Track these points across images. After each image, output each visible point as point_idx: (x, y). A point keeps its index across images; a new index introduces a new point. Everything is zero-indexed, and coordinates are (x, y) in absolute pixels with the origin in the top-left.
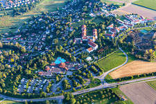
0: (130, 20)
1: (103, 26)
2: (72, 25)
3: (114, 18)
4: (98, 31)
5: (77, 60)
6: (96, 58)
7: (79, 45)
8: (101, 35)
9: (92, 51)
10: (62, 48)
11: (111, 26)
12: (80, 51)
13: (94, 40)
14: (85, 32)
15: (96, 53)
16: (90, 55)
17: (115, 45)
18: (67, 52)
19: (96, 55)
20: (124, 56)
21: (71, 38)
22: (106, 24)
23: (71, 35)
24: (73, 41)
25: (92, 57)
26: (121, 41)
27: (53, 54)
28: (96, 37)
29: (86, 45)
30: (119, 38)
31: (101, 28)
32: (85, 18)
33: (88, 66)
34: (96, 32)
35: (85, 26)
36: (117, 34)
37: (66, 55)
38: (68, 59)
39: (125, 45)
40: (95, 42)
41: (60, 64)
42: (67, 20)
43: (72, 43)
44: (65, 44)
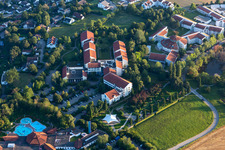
0: (213, 18)
1: (141, 34)
2: (51, 34)
3: (168, 12)
4: (127, 47)
5: (78, 123)
6: (129, 116)
7: (77, 86)
8: (137, 56)
11: (163, 34)
12: (85, 100)
13: (119, 70)
14: (92, 49)
15: (128, 103)
16: (113, 109)
17: (179, 80)
18: (47, 104)
19: (130, 110)
20: (207, 109)
21: (53, 67)
22: (147, 28)
23: (53, 58)
24: (63, 75)
25: (119, 116)
26: (195, 70)
27: (9, 111)
28: (125, 62)
29: (99, 83)
30: (188, 64)
31: (136, 39)
32: (87, 15)
33: (112, 138)
34: (123, 50)
35: (90, 35)
36: (181, 54)
37: (47, 111)
38: (53, 123)
39: (206, 82)
40: (124, 75)
41: (32, 136)
42: (35, 21)
43: (58, 81)
44: (40, 84)
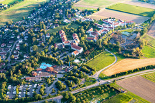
0: (109, 24)
1: (83, 31)
2: (47, 32)
3: (92, 22)
4: (78, 35)
5: (64, 63)
6: (84, 60)
7: (61, 50)
8: (83, 38)
9: (78, 54)
10: (44, 54)
11: (91, 30)
12: (65, 55)
13: (77, 44)
14: (65, 37)
15: (83, 55)
16: (77, 57)
17: (101, 46)
18: (51, 57)
19: (84, 58)
20: (113, 56)
21: (50, 44)
22: (85, 28)
23: (50, 41)
24: (55, 47)
25: (80, 60)
26: (106, 42)
27: (37, 60)
28: (79, 41)
29: (69, 49)
30: (103, 40)
31: (81, 32)
32: (60, 25)
33: (78, 67)
34: (77, 37)
35: (63, 32)
36: (99, 37)
37: (51, 59)
38: (55, 63)
39: (111, 46)
40: (79, 45)
41: (48, 68)
42: (39, 28)
43: (54, 49)
44: (47, 50)
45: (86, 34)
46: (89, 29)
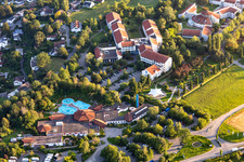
1: (171, 12)
2: (74, 18)
4: (158, 25)
5: (123, 99)
6: (175, 90)
7: (113, 65)
8: (171, 32)
9: (158, 73)
10: (67, 75)
12: (124, 77)
13: (155, 47)
14: (122, 29)
15: (172, 78)
16: (156, 83)
17: (220, 52)
18: (87, 82)
21: (83, 50)
23: (82, 40)
24: (96, 56)
25: (164, 89)
26: (234, 42)
28: (159, 39)
29: (134, 62)
30: (226, 37)
31: (166, 17)
33: (162, 109)
34: (155, 28)
35: (116, 16)
36: (215, 29)
37: (88, 89)
38: (98, 100)
40: (160, 51)
41: (80, 113)
43: (93, 62)
44: (75, 66)
45: (179, 20)
46: (186, 6)
